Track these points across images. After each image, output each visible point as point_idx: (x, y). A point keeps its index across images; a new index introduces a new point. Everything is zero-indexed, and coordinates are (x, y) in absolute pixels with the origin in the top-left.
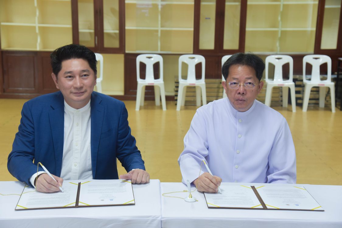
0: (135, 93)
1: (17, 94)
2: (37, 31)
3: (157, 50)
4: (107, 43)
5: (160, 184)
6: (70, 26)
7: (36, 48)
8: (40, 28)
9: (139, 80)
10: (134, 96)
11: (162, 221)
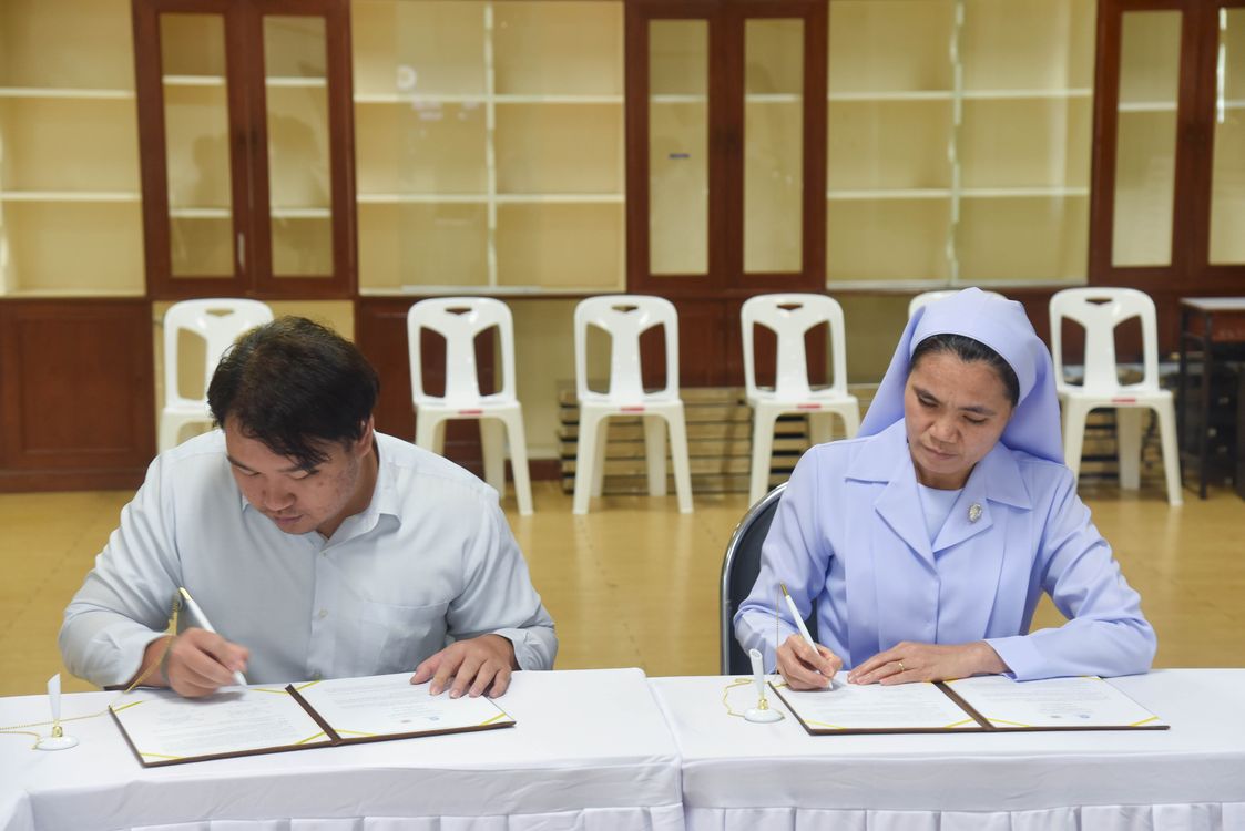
3: (485, 282)
4: (286, 262)
6: (132, 196)
8: (6, 205)
9: (420, 399)
11: (682, 772)
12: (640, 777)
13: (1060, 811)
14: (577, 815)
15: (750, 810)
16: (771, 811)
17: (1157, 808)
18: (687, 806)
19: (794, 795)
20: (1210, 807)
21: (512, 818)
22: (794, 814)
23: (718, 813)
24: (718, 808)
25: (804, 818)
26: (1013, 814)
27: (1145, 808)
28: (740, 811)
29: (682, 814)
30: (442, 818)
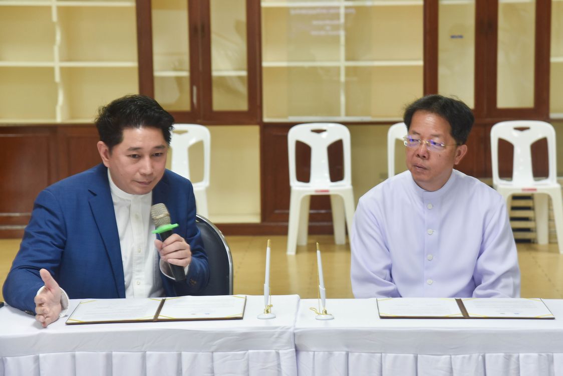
0: (286, 218)
1: (9, 227)
2: (57, 78)
3: (339, 115)
4: (220, 102)
5: (299, 301)
6: (133, 64)
7: (54, 117)
8: (62, 69)
9: (295, 184)
10: (284, 224)
11: (294, 334)
12: (275, 336)
13: (475, 356)
14: (245, 354)
15: (326, 353)
16: (336, 353)
17: (522, 355)
18: (297, 351)
19: (347, 346)
20: (548, 355)
21: (215, 354)
22: (347, 355)
23: (311, 353)
24: (311, 351)
25: (352, 358)
26: (453, 357)
27: (515, 355)
28: (321, 353)
29: (295, 354)
30: (182, 352)
